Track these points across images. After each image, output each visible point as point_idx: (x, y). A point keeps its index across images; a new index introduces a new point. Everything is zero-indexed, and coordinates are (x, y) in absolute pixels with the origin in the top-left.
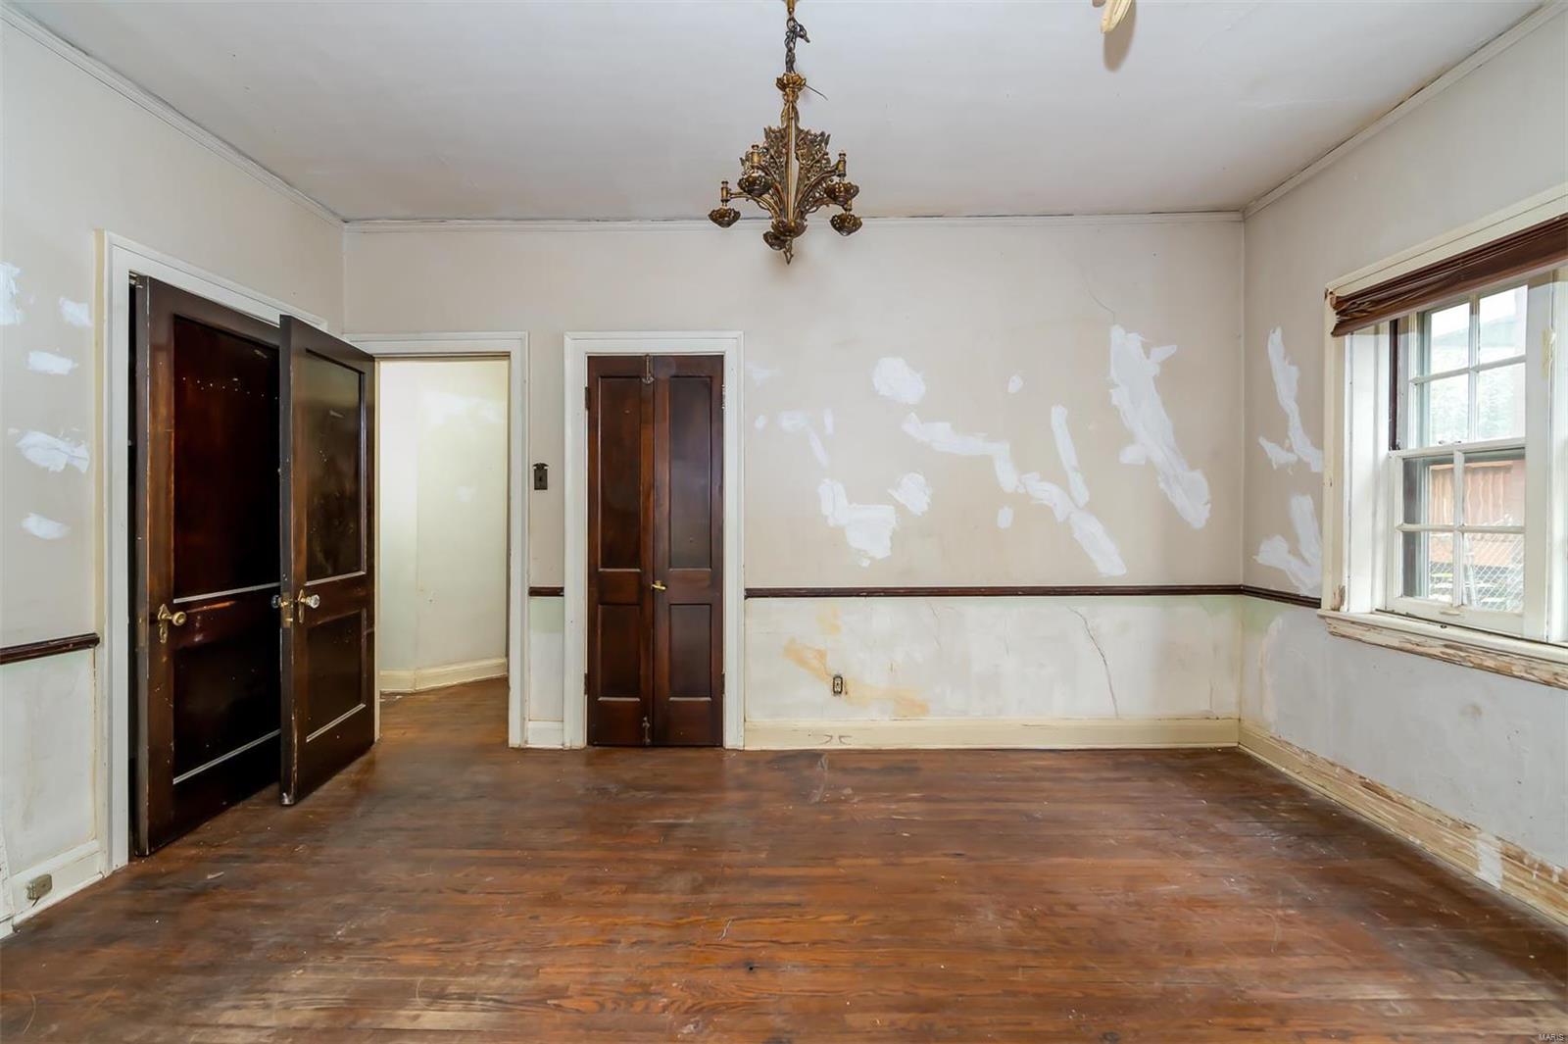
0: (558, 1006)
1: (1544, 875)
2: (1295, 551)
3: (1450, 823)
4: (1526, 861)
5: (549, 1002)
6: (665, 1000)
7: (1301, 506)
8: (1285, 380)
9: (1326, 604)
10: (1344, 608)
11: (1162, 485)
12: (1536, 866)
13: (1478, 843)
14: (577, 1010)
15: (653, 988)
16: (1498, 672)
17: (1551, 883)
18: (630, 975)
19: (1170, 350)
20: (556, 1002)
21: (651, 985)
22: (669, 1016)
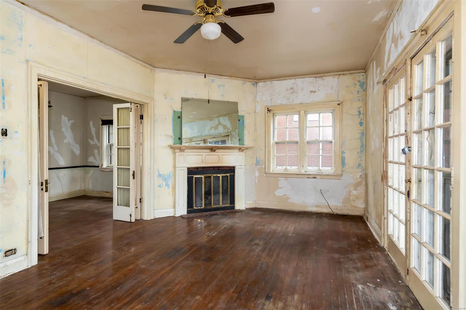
2: (95, 159)
7: (96, 151)
8: (93, 130)
9: (100, 166)
10: (103, 167)
11: (71, 147)
19: (73, 121)
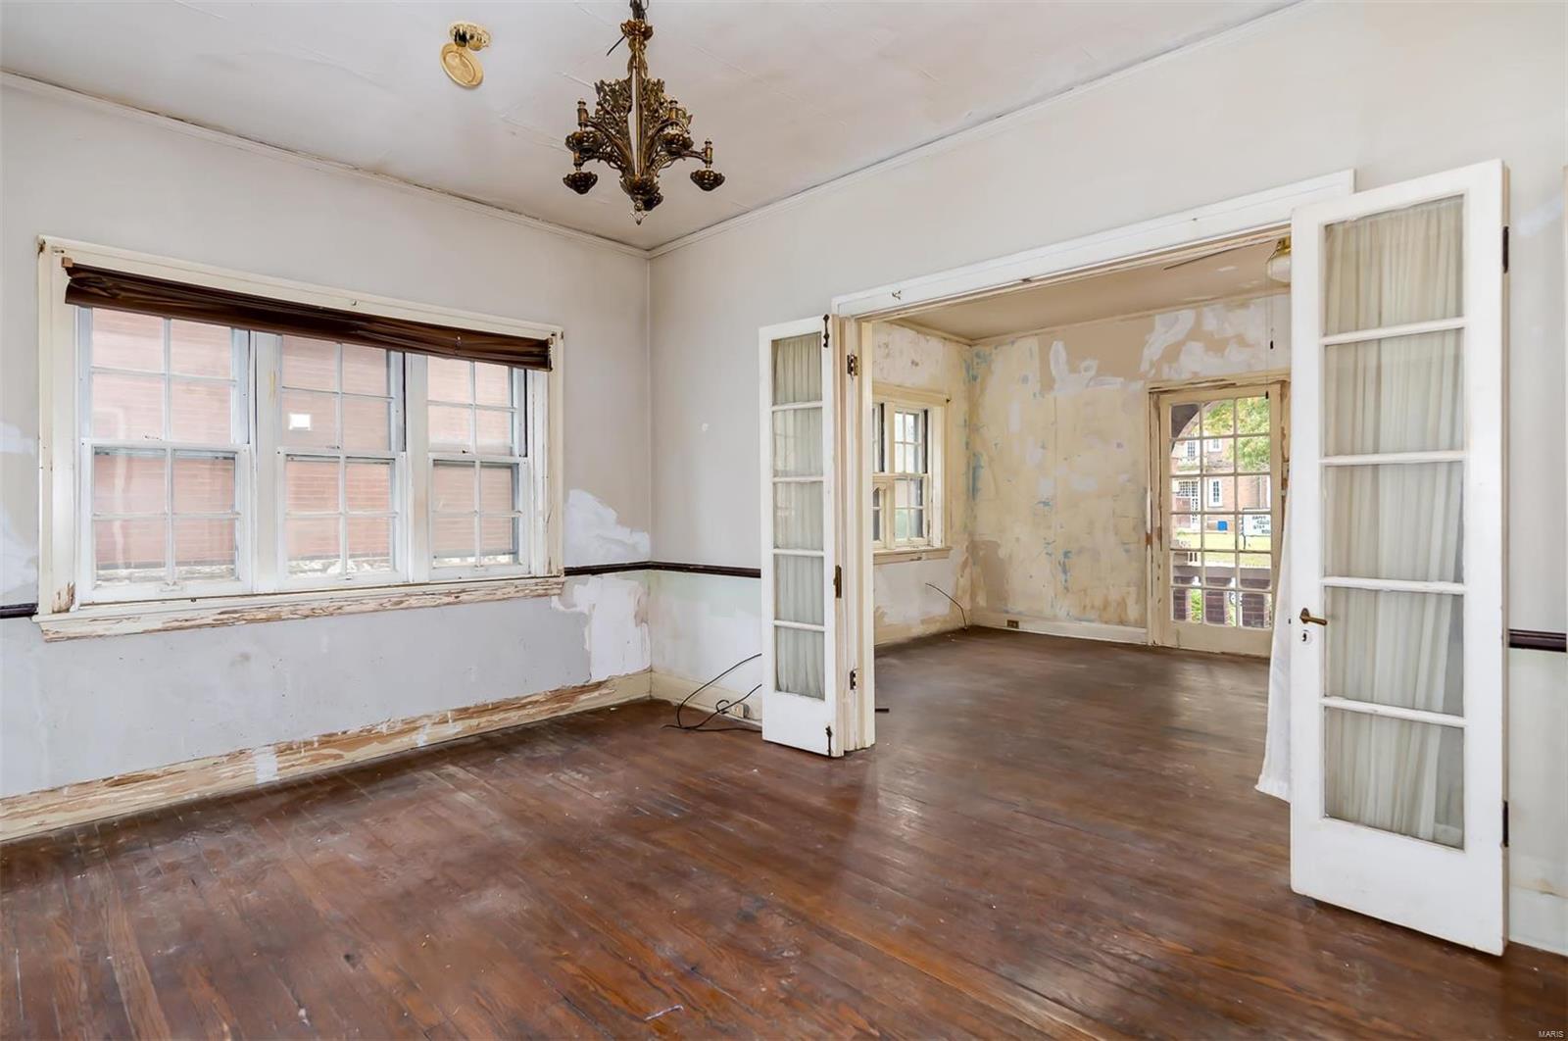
0: (872, 1024)
1: (309, 747)
3: (225, 759)
4: (295, 747)
5: (878, 1034)
6: (783, 982)
9: (46, 608)
10: (73, 608)
12: (302, 745)
13: (256, 757)
14: (858, 1012)
15: (782, 997)
16: (268, 620)
17: (315, 749)
18: (790, 1020)
20: (872, 1031)
21: (781, 1001)
22: (793, 969)
